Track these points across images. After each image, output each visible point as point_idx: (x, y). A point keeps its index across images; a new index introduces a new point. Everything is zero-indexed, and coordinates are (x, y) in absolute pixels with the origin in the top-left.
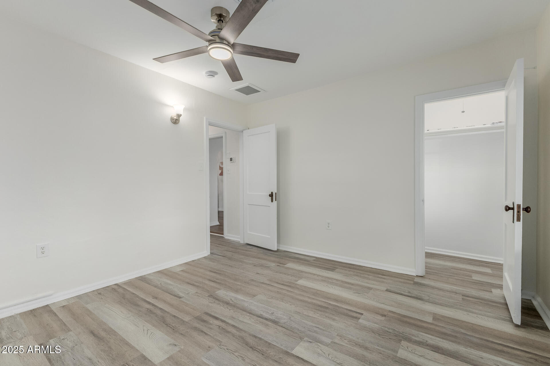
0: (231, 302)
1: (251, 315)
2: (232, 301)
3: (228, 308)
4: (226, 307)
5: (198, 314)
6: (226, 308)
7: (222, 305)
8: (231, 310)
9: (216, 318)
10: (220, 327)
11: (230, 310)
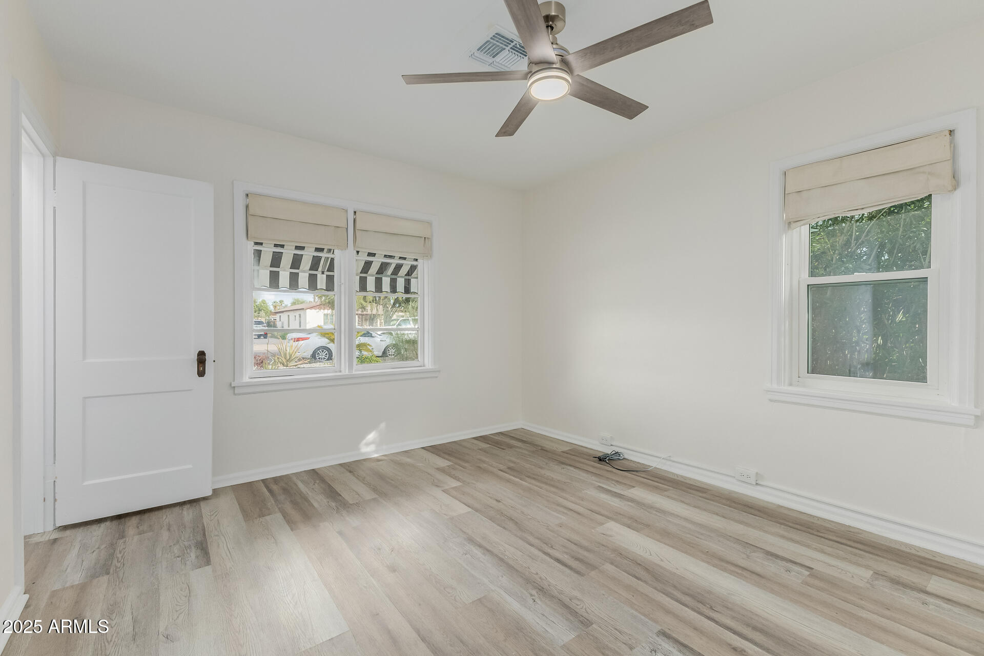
0: (534, 592)
1: (501, 556)
2: (531, 595)
3: (540, 578)
4: (543, 581)
5: (593, 573)
6: (544, 578)
7: (551, 587)
8: (535, 572)
9: (558, 560)
10: (552, 547)
11: (537, 574)
